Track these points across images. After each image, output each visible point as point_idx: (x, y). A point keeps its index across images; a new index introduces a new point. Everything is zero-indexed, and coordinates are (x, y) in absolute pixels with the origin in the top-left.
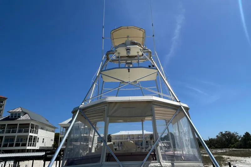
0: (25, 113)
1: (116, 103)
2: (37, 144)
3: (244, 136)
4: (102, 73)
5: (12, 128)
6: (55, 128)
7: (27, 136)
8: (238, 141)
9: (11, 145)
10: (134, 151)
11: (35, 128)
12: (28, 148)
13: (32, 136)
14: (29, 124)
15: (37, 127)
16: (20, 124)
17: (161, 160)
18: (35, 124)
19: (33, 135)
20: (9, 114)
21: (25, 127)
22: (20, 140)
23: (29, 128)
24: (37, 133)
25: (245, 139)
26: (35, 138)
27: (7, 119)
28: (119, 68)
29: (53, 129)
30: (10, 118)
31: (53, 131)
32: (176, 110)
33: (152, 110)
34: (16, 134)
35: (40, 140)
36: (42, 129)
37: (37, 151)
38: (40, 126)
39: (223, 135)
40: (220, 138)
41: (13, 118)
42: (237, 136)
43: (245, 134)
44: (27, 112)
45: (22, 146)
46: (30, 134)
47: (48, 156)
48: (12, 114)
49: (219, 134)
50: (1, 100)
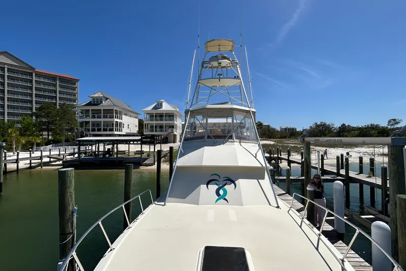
0: (107, 99)
1: (212, 109)
2: (123, 129)
3: (339, 127)
4: (200, 81)
5: (96, 113)
6: (137, 114)
7: (113, 121)
8: (332, 133)
9: (99, 130)
10: (221, 135)
11: (119, 114)
12: (116, 133)
13: (117, 122)
14: (113, 110)
15: (121, 113)
16: (103, 110)
17: (234, 139)
18: (119, 110)
19: (119, 121)
20: (91, 99)
21: (109, 113)
22: (106, 126)
23: (113, 113)
24: (122, 119)
25: (339, 131)
26: (121, 123)
27: (89, 104)
28: (212, 78)
29: (136, 115)
30: (92, 103)
31: (136, 117)
32: (247, 113)
33: (232, 113)
34: (102, 120)
35: (126, 126)
36: (126, 115)
37: (124, 136)
38: (124, 112)
39: (317, 126)
40: (313, 128)
41: (96, 103)
42: (333, 127)
43: (342, 125)
44: (108, 97)
45: (109, 131)
46: (116, 120)
47: (143, 140)
48: (94, 98)
49: (313, 125)
50: (73, 82)
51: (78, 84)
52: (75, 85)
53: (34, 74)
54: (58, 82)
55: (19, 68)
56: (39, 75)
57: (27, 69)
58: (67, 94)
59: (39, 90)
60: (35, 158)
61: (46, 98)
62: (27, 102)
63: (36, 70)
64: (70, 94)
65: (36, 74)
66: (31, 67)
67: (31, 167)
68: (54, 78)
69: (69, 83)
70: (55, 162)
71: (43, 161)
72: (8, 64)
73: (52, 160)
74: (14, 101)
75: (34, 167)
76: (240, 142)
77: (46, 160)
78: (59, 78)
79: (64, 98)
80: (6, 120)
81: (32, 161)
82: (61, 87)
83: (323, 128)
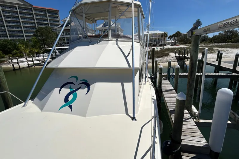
5: (68, 32)
14: (77, 29)
17: (110, 37)
33: (109, 7)
50: (56, 12)
51: (59, 14)
52: (57, 14)
53: (33, 9)
54: (47, 13)
55: (24, 6)
56: (36, 9)
57: (28, 6)
58: (54, 21)
59: (38, 20)
60: (30, 61)
61: (43, 25)
62: (34, 28)
63: (33, 6)
64: (56, 21)
65: (34, 9)
66: (31, 5)
67: (29, 67)
68: (44, 11)
69: (54, 13)
70: (42, 63)
71: (34, 63)
72: (18, 4)
73: (41, 62)
74: (27, 28)
75: (31, 66)
76: (117, 41)
77: (36, 62)
78: (47, 11)
79: (53, 24)
80: (26, 40)
81: (29, 63)
82: (50, 16)
83: (230, 33)
